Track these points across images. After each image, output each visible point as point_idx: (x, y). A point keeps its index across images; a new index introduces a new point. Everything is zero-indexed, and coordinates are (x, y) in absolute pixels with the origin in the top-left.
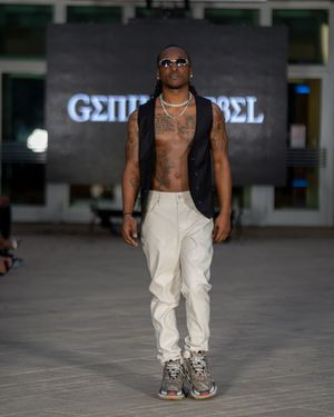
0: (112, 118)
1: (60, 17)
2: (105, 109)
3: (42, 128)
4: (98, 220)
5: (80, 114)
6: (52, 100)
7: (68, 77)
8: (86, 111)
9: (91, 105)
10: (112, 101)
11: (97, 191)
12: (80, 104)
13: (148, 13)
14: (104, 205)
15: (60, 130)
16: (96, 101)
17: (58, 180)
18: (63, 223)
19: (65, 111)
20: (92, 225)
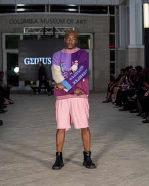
0: (35, 64)
1: (22, 38)
2: (34, 61)
3: (18, 66)
4: (32, 90)
5: (27, 63)
6: (20, 59)
7: (24, 53)
8: (29, 62)
9: (30, 60)
10: (35, 59)
11: (32, 82)
12: (27, 60)
13: (44, 37)
14: (34, 86)
15: (22, 67)
16: (31, 59)
17: (22, 80)
18: (23, 91)
19: (23, 62)
20: (31, 91)
